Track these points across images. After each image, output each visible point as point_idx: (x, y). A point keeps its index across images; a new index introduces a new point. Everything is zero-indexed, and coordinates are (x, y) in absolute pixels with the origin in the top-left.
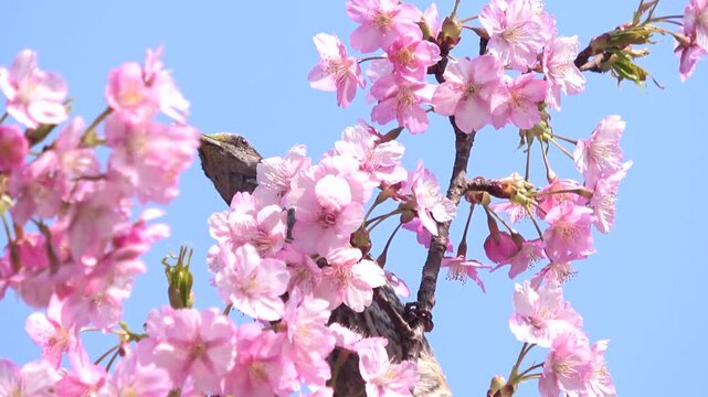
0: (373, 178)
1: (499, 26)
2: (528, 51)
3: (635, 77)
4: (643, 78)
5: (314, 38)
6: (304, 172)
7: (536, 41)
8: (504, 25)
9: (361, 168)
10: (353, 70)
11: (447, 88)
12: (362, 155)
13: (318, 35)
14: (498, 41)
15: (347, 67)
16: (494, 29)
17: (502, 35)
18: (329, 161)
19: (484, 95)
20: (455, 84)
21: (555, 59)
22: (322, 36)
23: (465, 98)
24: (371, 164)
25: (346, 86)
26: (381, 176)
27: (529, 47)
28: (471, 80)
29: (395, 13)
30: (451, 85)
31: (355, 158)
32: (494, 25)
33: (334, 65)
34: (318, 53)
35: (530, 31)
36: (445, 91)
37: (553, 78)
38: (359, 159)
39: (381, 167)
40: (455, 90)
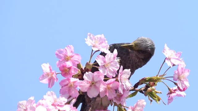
0: (56, 108)
1: (103, 62)
2: (113, 71)
3: (156, 99)
4: (159, 100)
5: (42, 65)
6: (32, 105)
7: (116, 68)
8: (105, 62)
9: (52, 105)
10: (54, 76)
11: (85, 82)
12: (53, 101)
14: (102, 67)
15: (52, 75)
16: (102, 63)
17: (104, 66)
18: (41, 101)
19: (97, 85)
20: (87, 81)
21: (122, 76)
22: (44, 64)
23: (91, 86)
24: (56, 103)
25: (51, 81)
26: (59, 108)
27: (113, 70)
28: (93, 80)
29: (72, 57)
30: (86, 81)
31: (50, 101)
32: (101, 62)
33: (48, 75)
34: (43, 70)
35: (114, 64)
36: (84, 83)
37: (121, 82)
38: (51, 102)
39: (59, 105)
40: (87, 83)
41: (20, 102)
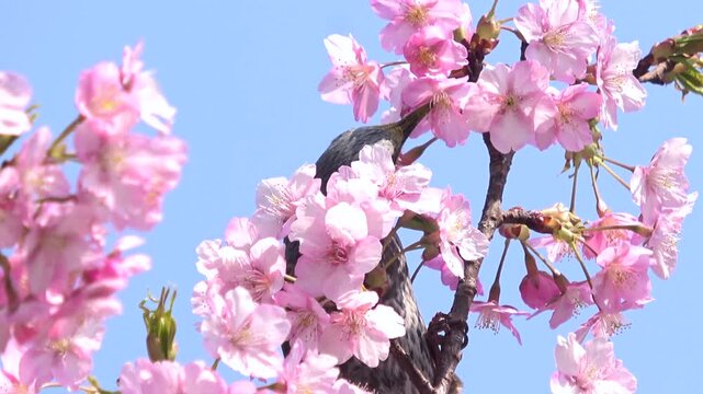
0: (394, 206)
2: (576, 58)
5: (326, 41)
6: (312, 198)
8: (546, 28)
9: (380, 195)
10: (374, 77)
11: (482, 99)
12: (382, 179)
13: (330, 37)
14: (538, 47)
15: (366, 75)
16: (535, 34)
17: (543, 41)
19: (526, 109)
20: (490, 95)
21: (611, 68)
22: (335, 37)
23: (502, 112)
24: (393, 190)
25: (364, 97)
26: (403, 204)
27: (576, 54)
28: (510, 90)
30: (486, 96)
31: (374, 182)
32: (534, 29)
33: (350, 73)
34: (329, 58)
35: (580, 34)
36: (479, 103)
37: (608, 91)
38: (378, 183)
39: (403, 193)
40: (491, 102)
41: (263, 181)
